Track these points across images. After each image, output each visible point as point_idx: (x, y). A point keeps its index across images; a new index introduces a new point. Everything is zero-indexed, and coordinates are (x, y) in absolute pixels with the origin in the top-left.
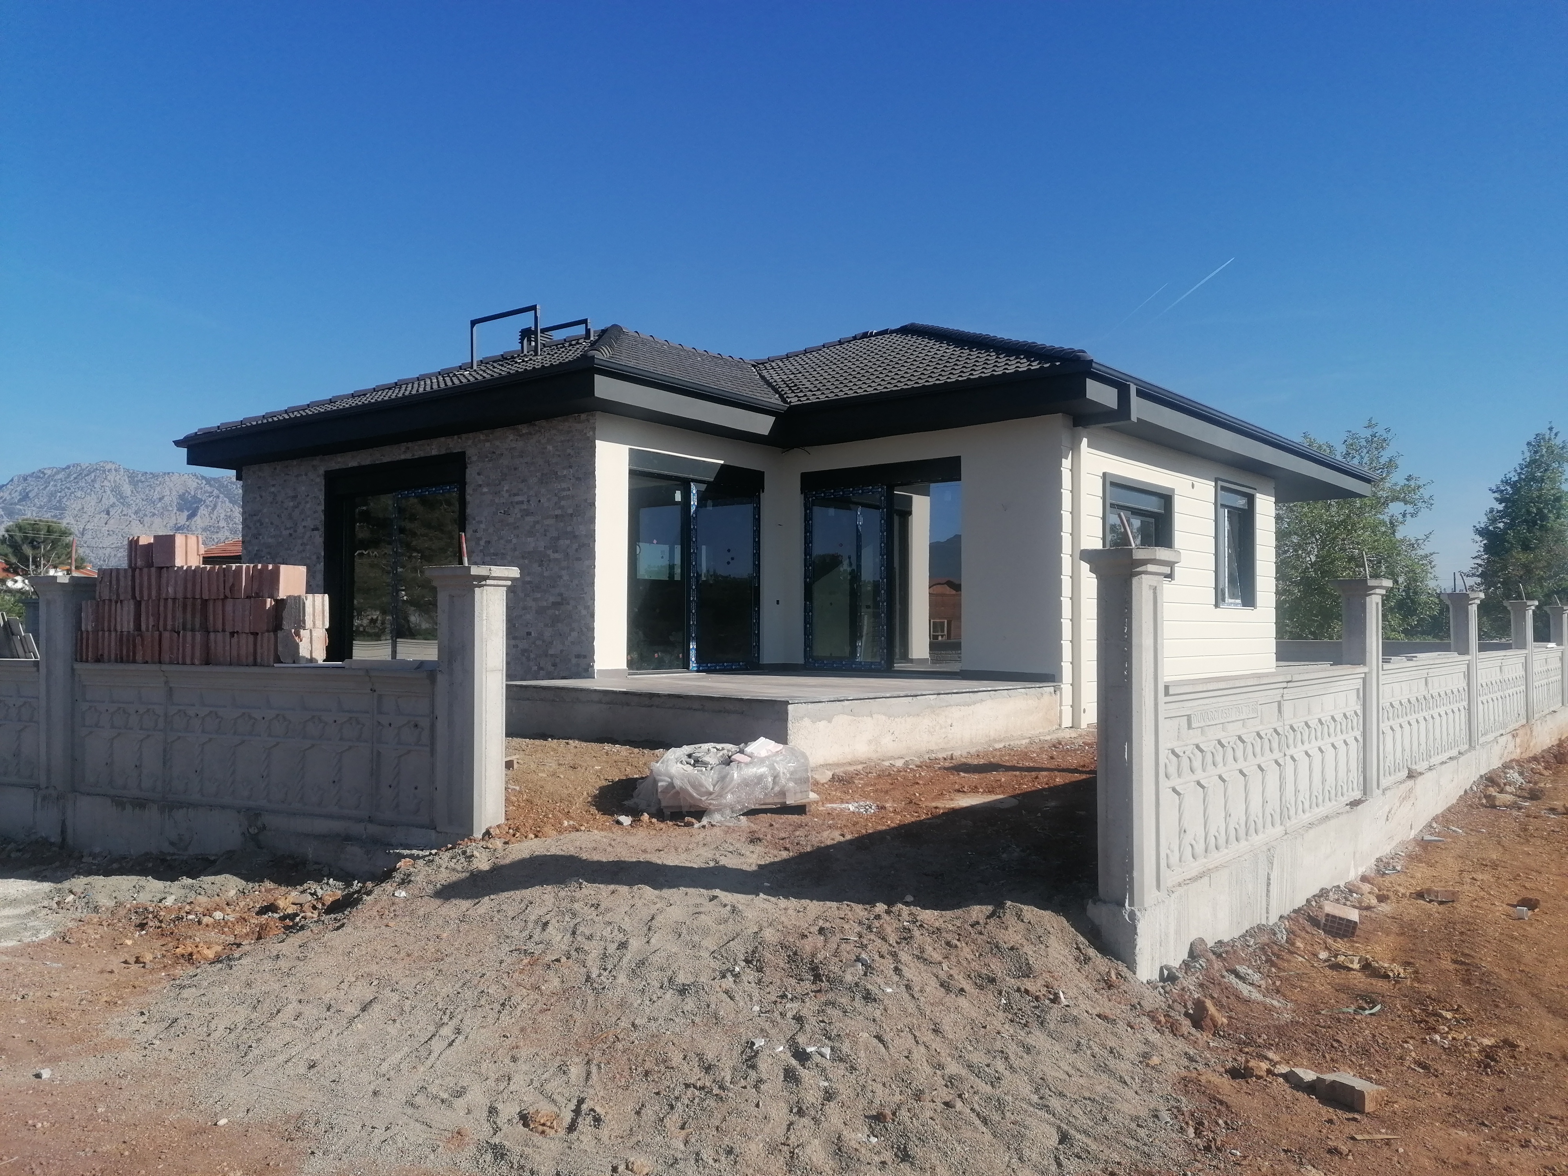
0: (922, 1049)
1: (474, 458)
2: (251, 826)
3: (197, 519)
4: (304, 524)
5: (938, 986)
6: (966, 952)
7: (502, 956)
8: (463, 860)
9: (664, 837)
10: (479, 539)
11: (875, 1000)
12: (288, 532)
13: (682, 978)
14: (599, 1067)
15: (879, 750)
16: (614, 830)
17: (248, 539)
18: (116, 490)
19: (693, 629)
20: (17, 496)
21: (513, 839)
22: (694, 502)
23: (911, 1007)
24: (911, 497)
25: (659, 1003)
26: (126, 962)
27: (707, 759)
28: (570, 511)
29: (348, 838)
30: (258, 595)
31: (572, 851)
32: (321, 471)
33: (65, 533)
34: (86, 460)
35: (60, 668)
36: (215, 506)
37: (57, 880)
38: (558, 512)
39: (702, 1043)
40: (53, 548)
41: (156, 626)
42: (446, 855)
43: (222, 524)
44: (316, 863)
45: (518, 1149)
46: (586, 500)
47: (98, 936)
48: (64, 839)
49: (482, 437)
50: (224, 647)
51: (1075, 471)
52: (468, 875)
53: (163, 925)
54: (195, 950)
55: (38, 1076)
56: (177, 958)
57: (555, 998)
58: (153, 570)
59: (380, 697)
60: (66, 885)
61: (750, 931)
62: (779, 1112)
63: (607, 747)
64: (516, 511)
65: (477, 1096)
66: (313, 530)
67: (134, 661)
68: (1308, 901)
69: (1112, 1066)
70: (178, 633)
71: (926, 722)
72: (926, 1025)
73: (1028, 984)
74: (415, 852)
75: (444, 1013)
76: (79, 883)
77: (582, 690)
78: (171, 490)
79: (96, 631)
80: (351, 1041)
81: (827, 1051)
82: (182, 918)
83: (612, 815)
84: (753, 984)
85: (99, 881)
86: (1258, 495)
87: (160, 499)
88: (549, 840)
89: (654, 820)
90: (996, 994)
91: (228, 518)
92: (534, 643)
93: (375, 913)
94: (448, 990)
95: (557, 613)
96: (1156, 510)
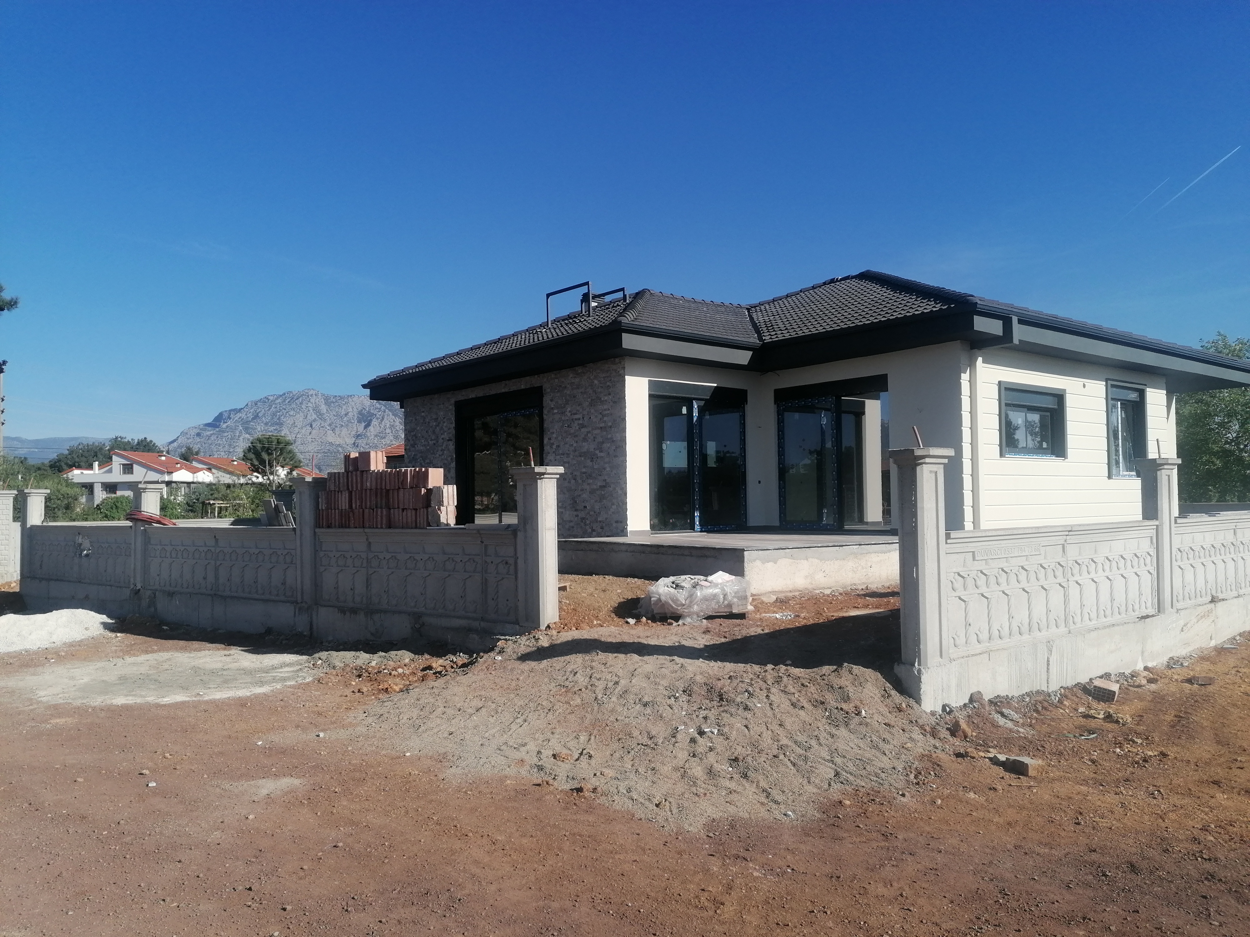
0: (770, 732)
1: (549, 390)
2: (416, 624)
3: (371, 428)
4: (442, 436)
5: (790, 705)
6: (812, 689)
7: (551, 687)
8: (534, 641)
9: (653, 630)
10: (553, 444)
11: (750, 710)
12: (433, 442)
13: (646, 699)
14: (596, 737)
15: (813, 583)
16: (624, 627)
17: (408, 447)
18: (317, 410)
19: (697, 502)
20: (251, 416)
21: (563, 630)
22: (695, 414)
23: (769, 713)
24: (864, 402)
25: (632, 710)
26: (353, 692)
27: (683, 584)
28: (610, 424)
29: (470, 630)
30: (417, 486)
31: (596, 637)
32: (453, 401)
33: (288, 443)
34: (296, 388)
35: (308, 532)
36: (383, 418)
37: (310, 655)
38: (602, 425)
39: (650, 727)
40: (281, 454)
41: (361, 506)
42: (524, 638)
43: (388, 431)
44: (453, 645)
45: (549, 767)
46: (620, 417)
47: (337, 681)
48: (311, 633)
49: (553, 376)
50: (399, 517)
51: (972, 382)
52: (536, 649)
53: (371, 675)
54: (389, 687)
55: (318, 736)
56: (380, 691)
57: (578, 708)
58: (358, 472)
59: (486, 546)
60: (317, 655)
61: (689, 677)
62: (682, 755)
63: (629, 580)
64: (576, 424)
65: (532, 747)
66: (448, 440)
67: (349, 527)
68: (1091, 679)
69: (880, 746)
70: (373, 510)
71: (850, 564)
72: (776, 722)
73: (845, 706)
74: (507, 637)
75: (519, 713)
76: (324, 654)
77: (615, 543)
78: (353, 408)
79: (327, 509)
80: (470, 724)
81: (716, 731)
82: (381, 672)
83: (624, 618)
84: (685, 702)
85: (334, 653)
86: (1148, 389)
87: (346, 415)
88: (584, 631)
89: (649, 621)
90: (823, 710)
91: (392, 427)
92: (589, 513)
93: (485, 668)
94: (521, 703)
95: (603, 493)
96: (1050, 406)
